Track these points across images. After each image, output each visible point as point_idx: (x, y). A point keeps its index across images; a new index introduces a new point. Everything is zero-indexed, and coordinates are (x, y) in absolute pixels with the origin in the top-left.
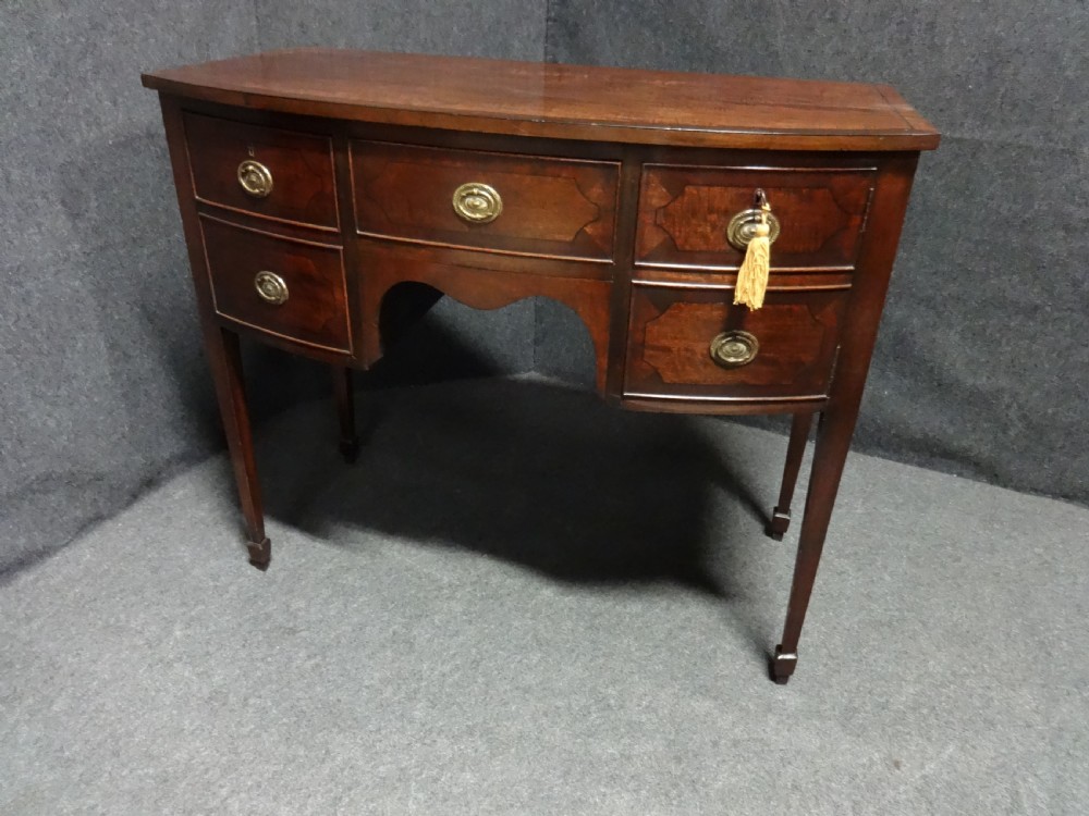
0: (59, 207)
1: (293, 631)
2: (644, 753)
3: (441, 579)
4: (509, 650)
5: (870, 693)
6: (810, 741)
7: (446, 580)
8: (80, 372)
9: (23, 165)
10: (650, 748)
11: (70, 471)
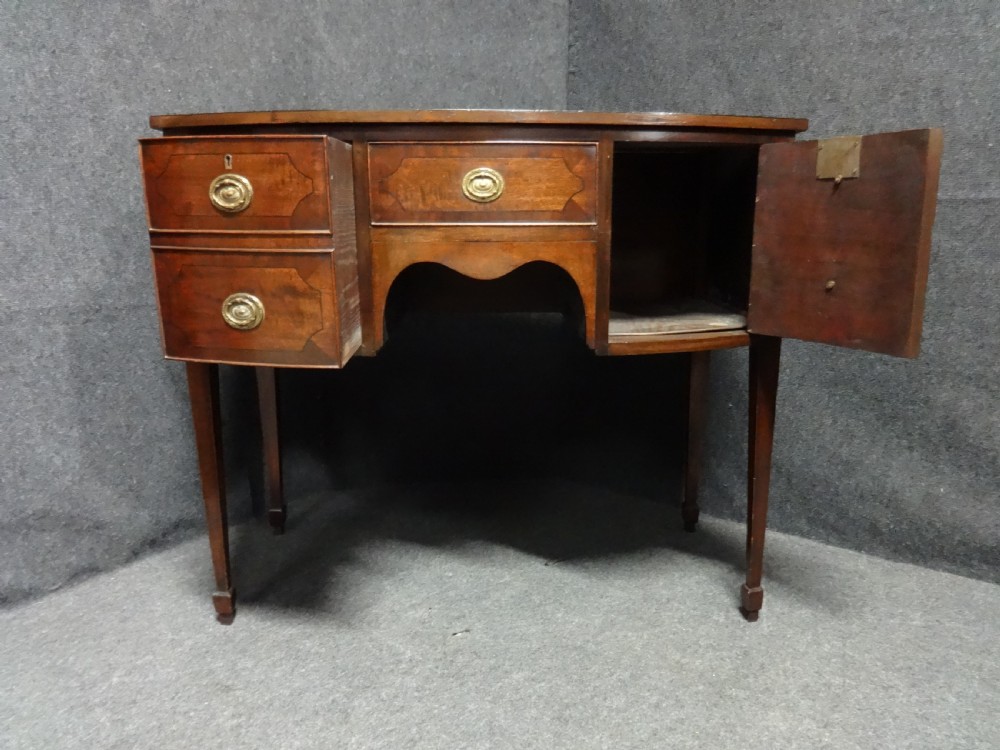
0: (99, 264)
1: (228, 689)
3: (404, 653)
4: (454, 736)
7: (409, 654)
8: (95, 417)
9: (69, 223)
11: (69, 512)
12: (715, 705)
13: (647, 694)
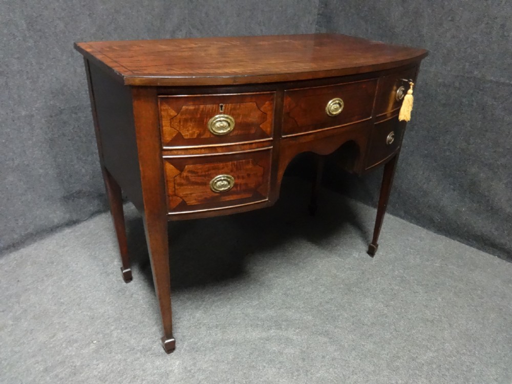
2: (289, 353)
5: (409, 351)
6: (369, 367)
10: (292, 351)
11: (89, 190)
12: (346, 294)
13: (320, 287)
